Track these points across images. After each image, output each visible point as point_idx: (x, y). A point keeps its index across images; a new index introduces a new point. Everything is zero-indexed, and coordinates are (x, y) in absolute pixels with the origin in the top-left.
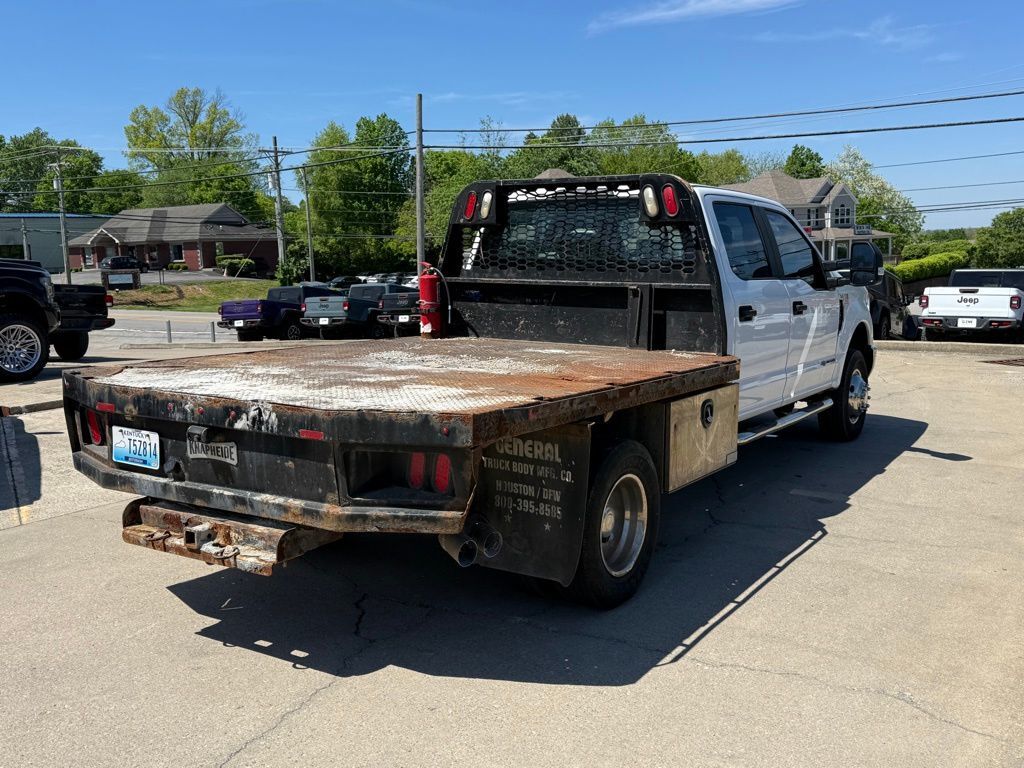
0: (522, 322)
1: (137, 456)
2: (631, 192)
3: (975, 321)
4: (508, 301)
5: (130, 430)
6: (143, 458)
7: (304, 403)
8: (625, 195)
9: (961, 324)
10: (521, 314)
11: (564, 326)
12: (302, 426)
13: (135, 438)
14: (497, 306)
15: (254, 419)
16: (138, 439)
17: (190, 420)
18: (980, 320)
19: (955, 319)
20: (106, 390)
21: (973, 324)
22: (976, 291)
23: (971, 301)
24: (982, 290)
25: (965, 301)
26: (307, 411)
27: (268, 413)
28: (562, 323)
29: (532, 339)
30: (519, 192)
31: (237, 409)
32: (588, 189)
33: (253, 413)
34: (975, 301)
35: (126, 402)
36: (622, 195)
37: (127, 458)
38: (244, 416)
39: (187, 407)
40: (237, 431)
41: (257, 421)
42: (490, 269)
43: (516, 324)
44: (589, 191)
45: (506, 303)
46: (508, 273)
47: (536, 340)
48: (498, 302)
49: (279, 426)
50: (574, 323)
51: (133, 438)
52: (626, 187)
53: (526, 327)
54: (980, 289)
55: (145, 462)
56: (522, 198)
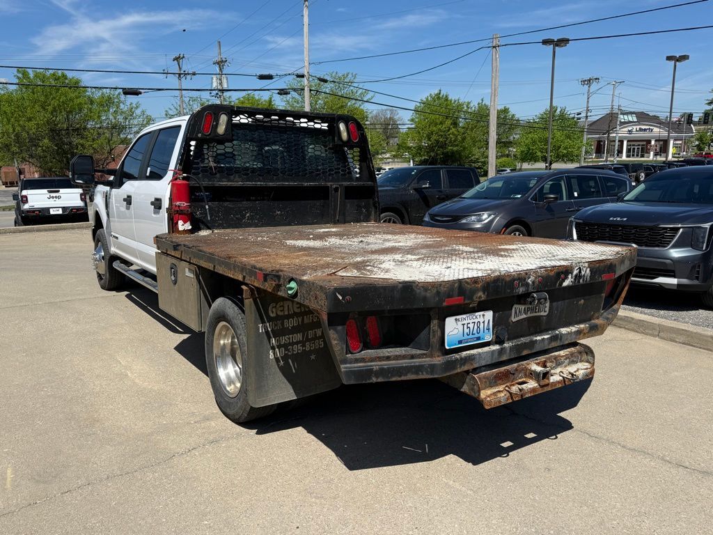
0: (248, 215)
1: (471, 336)
2: (309, 124)
3: (61, 209)
4: (236, 199)
5: (464, 316)
6: (477, 335)
7: (604, 257)
8: (305, 125)
9: (52, 212)
10: (247, 209)
11: (281, 215)
12: (604, 272)
13: (469, 321)
14: (226, 204)
15: (576, 276)
16: (471, 321)
17: (531, 289)
18: (64, 209)
19: (48, 209)
20: (456, 285)
21: (60, 212)
22: (58, 191)
23: (56, 197)
24: (62, 191)
25: (53, 197)
26: (608, 262)
27: (585, 269)
28: (279, 212)
29: (256, 226)
30: (242, 116)
31: (564, 272)
32: (295, 119)
33: (575, 272)
34: (59, 197)
35: (477, 290)
36: (302, 125)
37: (460, 342)
38: (570, 276)
39: (529, 281)
40: (566, 287)
41: (578, 277)
42: (218, 175)
43: (244, 216)
44: (295, 121)
45: (233, 201)
46: (235, 177)
47: (259, 227)
48: (227, 201)
49: (590, 277)
50: (287, 212)
51: (465, 322)
52: (306, 120)
53: (251, 218)
54: (61, 190)
55: (478, 339)
56: (244, 121)
